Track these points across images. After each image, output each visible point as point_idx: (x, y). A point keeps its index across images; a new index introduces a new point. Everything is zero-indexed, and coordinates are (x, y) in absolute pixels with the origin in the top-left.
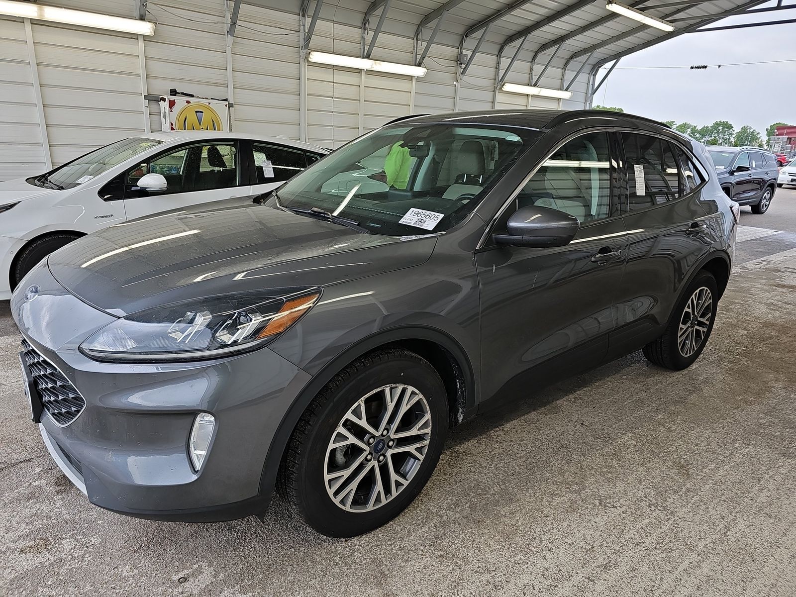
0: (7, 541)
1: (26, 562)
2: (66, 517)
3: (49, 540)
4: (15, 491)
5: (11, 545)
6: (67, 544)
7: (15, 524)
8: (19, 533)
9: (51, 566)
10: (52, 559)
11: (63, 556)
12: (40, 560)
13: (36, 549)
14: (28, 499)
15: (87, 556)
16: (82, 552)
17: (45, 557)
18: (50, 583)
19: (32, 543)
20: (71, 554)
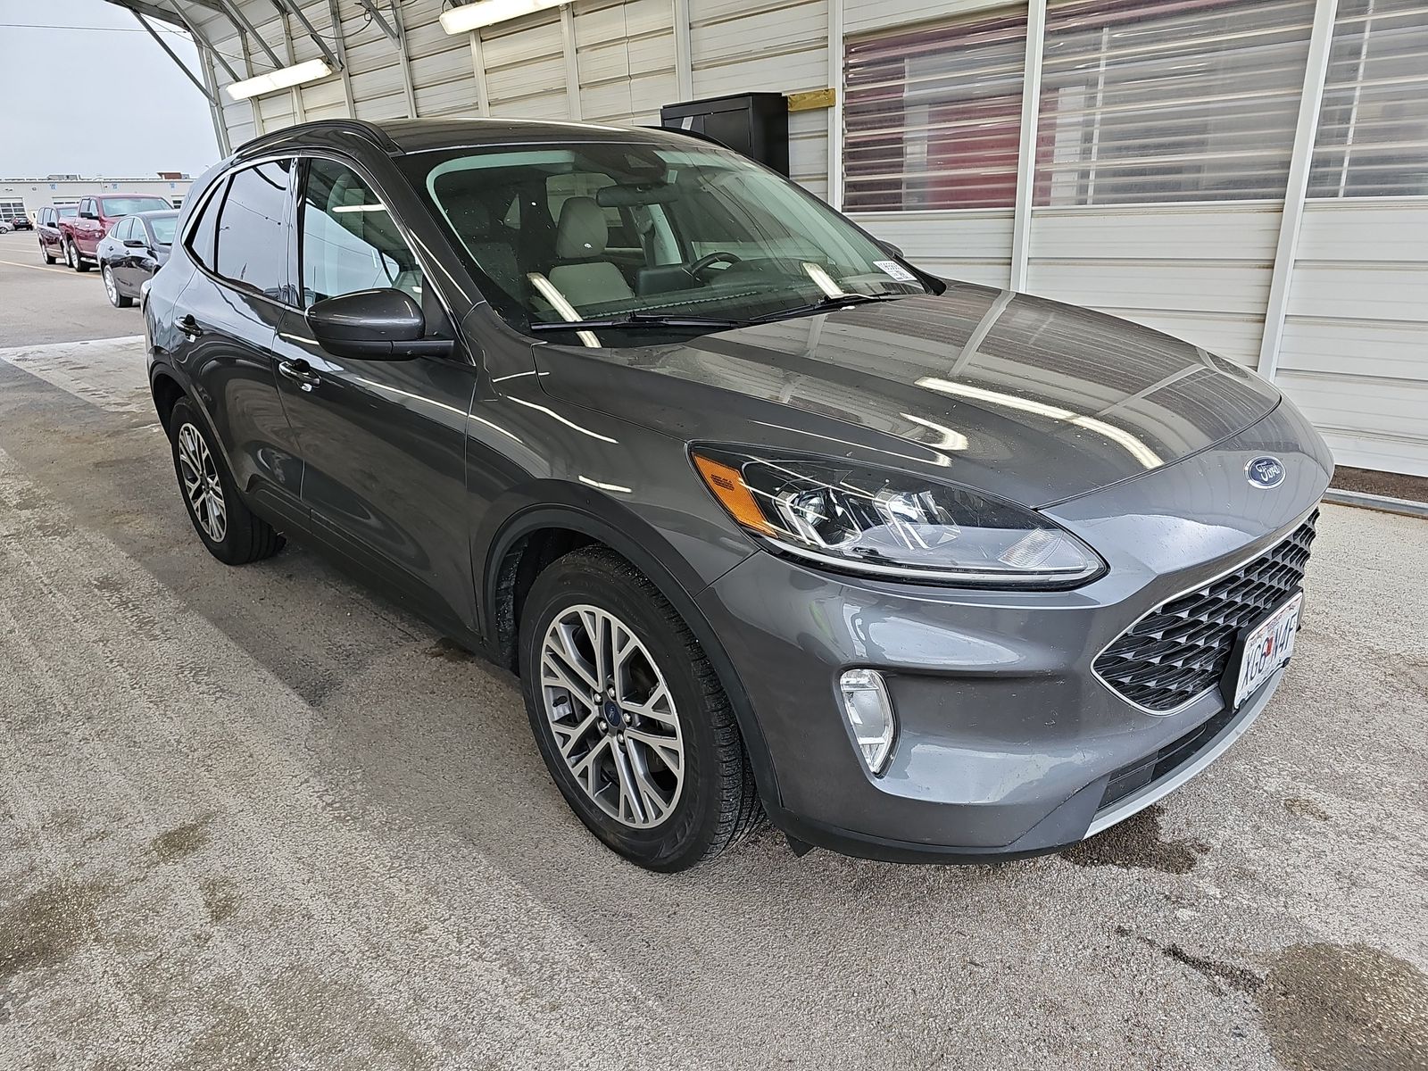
0: (1332, 842)
1: (1330, 803)
2: (1237, 811)
3: (1285, 804)
4: (1255, 905)
5: (1331, 835)
6: (1272, 785)
7: (1304, 854)
8: (1310, 839)
9: (1309, 782)
10: (1302, 785)
11: (1289, 779)
12: (1314, 795)
13: (1307, 807)
14: (1253, 876)
15: (1265, 761)
16: (1266, 767)
17: (1305, 792)
18: (1327, 770)
19: (1306, 816)
20: (1279, 774)
